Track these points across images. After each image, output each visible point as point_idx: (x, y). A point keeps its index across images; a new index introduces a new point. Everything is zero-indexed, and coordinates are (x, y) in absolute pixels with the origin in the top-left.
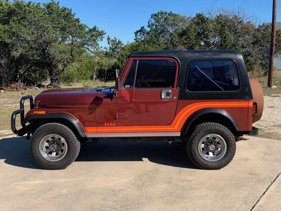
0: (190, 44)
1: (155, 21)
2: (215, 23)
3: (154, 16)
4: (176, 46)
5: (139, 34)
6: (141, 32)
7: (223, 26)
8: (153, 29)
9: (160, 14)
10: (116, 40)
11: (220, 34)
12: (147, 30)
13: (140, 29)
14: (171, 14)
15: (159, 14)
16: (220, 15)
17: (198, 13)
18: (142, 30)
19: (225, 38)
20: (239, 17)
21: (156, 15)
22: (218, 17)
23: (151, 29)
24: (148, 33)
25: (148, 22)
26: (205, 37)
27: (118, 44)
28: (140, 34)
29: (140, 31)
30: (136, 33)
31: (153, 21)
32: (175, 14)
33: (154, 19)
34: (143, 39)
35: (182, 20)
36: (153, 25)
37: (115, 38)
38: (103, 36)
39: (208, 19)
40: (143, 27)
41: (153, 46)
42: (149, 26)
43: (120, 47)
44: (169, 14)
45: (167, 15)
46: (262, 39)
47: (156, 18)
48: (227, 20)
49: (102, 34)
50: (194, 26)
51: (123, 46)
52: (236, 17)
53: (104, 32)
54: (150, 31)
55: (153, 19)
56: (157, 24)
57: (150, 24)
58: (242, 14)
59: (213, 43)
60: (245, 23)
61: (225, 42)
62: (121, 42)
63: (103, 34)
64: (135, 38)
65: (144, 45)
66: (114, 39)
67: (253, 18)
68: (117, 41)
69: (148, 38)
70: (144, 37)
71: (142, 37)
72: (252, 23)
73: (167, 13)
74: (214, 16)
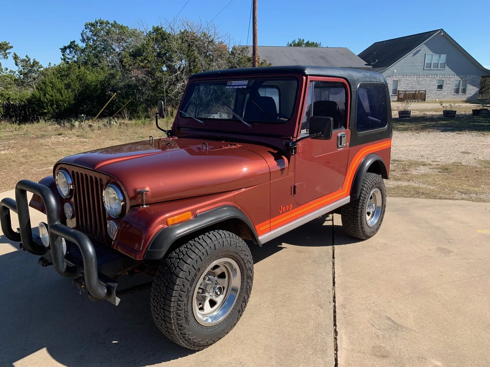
0: (148, 67)
1: (91, 33)
2: (180, 41)
3: (89, 26)
4: (128, 70)
5: (68, 51)
6: (72, 49)
7: (189, 45)
8: (91, 46)
9: (99, 24)
10: (29, 60)
11: (188, 56)
12: (80, 46)
13: (69, 44)
14: (115, 25)
15: (97, 23)
16: (185, 30)
17: (156, 26)
18: (72, 46)
19: (194, 61)
20: (209, 35)
21: (92, 25)
22: (182, 33)
23: (87, 45)
24: (83, 51)
25: (82, 34)
26: (168, 59)
27: (33, 66)
28: (70, 52)
29: (69, 47)
30: (64, 50)
31: (89, 34)
32: (121, 25)
33: (91, 31)
34: (75, 59)
35: (133, 34)
36: (90, 39)
37: (27, 56)
38: (8, 51)
39: (169, 34)
40: (74, 42)
41: (92, 70)
42: (83, 41)
43: (38, 70)
44: (113, 25)
45: (110, 26)
46: (238, 64)
47: (93, 28)
48: (195, 39)
49: (5, 47)
50: (152, 43)
51: (42, 69)
52: (205, 34)
53: (9, 45)
54: (86, 48)
55: (88, 30)
56: (95, 38)
57: (85, 37)
58: (213, 31)
59: (179, 68)
60: (217, 43)
61: (194, 66)
62: (39, 63)
63: (7, 48)
64: (62, 57)
65: (79, 67)
66: (26, 58)
67: (227, 37)
68: (32, 61)
69: (83, 57)
70: (76, 56)
71: (74, 57)
72: (224, 44)
73: (109, 23)
74: (177, 32)
